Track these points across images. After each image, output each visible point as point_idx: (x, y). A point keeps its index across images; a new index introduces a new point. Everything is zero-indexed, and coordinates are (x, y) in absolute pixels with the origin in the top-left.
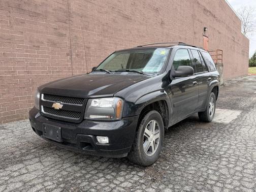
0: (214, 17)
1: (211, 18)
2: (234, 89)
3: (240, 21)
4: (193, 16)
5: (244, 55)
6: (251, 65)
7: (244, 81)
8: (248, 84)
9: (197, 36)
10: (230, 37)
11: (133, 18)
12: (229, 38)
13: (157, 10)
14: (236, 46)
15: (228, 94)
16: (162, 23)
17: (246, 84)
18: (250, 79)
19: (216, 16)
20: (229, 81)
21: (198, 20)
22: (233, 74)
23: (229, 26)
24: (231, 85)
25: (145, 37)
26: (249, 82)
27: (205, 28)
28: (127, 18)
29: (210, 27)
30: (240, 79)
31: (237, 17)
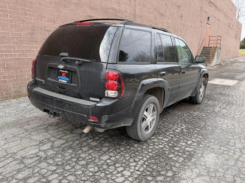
0: (216, 7)
1: (214, 8)
2: (229, 67)
3: (235, 8)
4: (201, 8)
5: (236, 38)
6: (242, 47)
7: (236, 62)
8: (240, 64)
9: (203, 24)
10: (227, 23)
11: (165, 15)
12: (225, 24)
13: (179, 7)
14: (231, 31)
15: (226, 71)
16: (181, 16)
17: (238, 64)
18: (241, 60)
19: (217, 6)
20: (223, 61)
21: (204, 11)
22: (226, 55)
23: (227, 14)
24: (226, 65)
25: (171, 27)
26: (240, 62)
27: (209, 18)
28: (162, 15)
29: (212, 16)
30: (232, 60)
31: (233, 5)
